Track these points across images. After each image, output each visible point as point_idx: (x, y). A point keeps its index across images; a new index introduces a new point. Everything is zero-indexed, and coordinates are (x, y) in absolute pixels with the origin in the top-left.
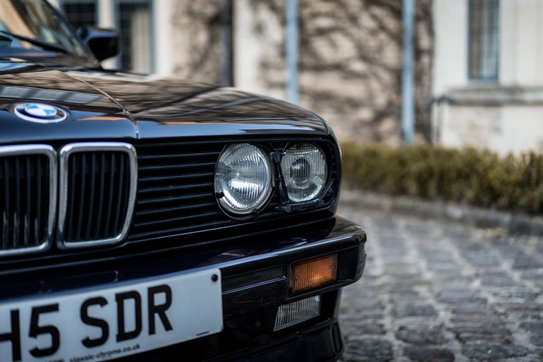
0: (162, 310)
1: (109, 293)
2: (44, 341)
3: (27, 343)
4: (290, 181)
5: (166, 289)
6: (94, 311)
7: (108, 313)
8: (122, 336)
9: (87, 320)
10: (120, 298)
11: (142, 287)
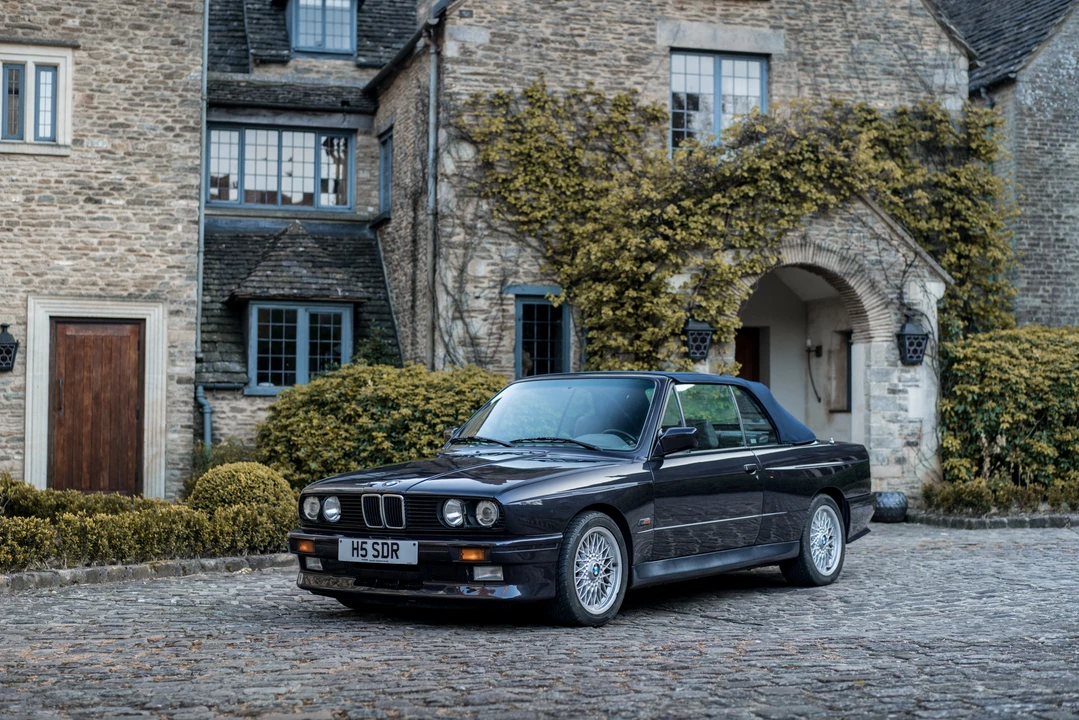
1: (380, 541)
2: (364, 552)
3: (361, 552)
5: (397, 544)
6: (376, 546)
7: (379, 548)
8: (383, 557)
9: (375, 549)
10: (383, 544)
11: (390, 542)
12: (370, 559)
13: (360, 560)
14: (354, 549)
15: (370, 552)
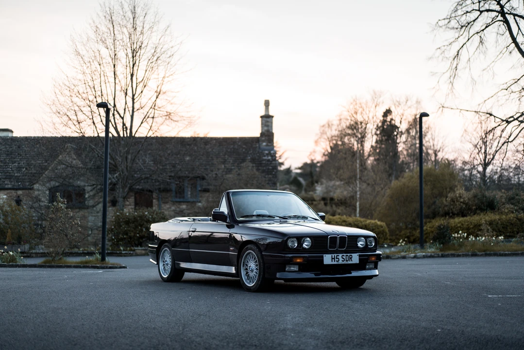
0: (351, 258)
1: (345, 255)
2: (338, 260)
3: (336, 260)
4: (369, 243)
5: (351, 255)
6: (343, 257)
8: (346, 261)
9: (343, 258)
10: (346, 256)
11: (349, 255)
12: (340, 262)
13: (336, 263)
14: (332, 259)
15: (341, 259)
